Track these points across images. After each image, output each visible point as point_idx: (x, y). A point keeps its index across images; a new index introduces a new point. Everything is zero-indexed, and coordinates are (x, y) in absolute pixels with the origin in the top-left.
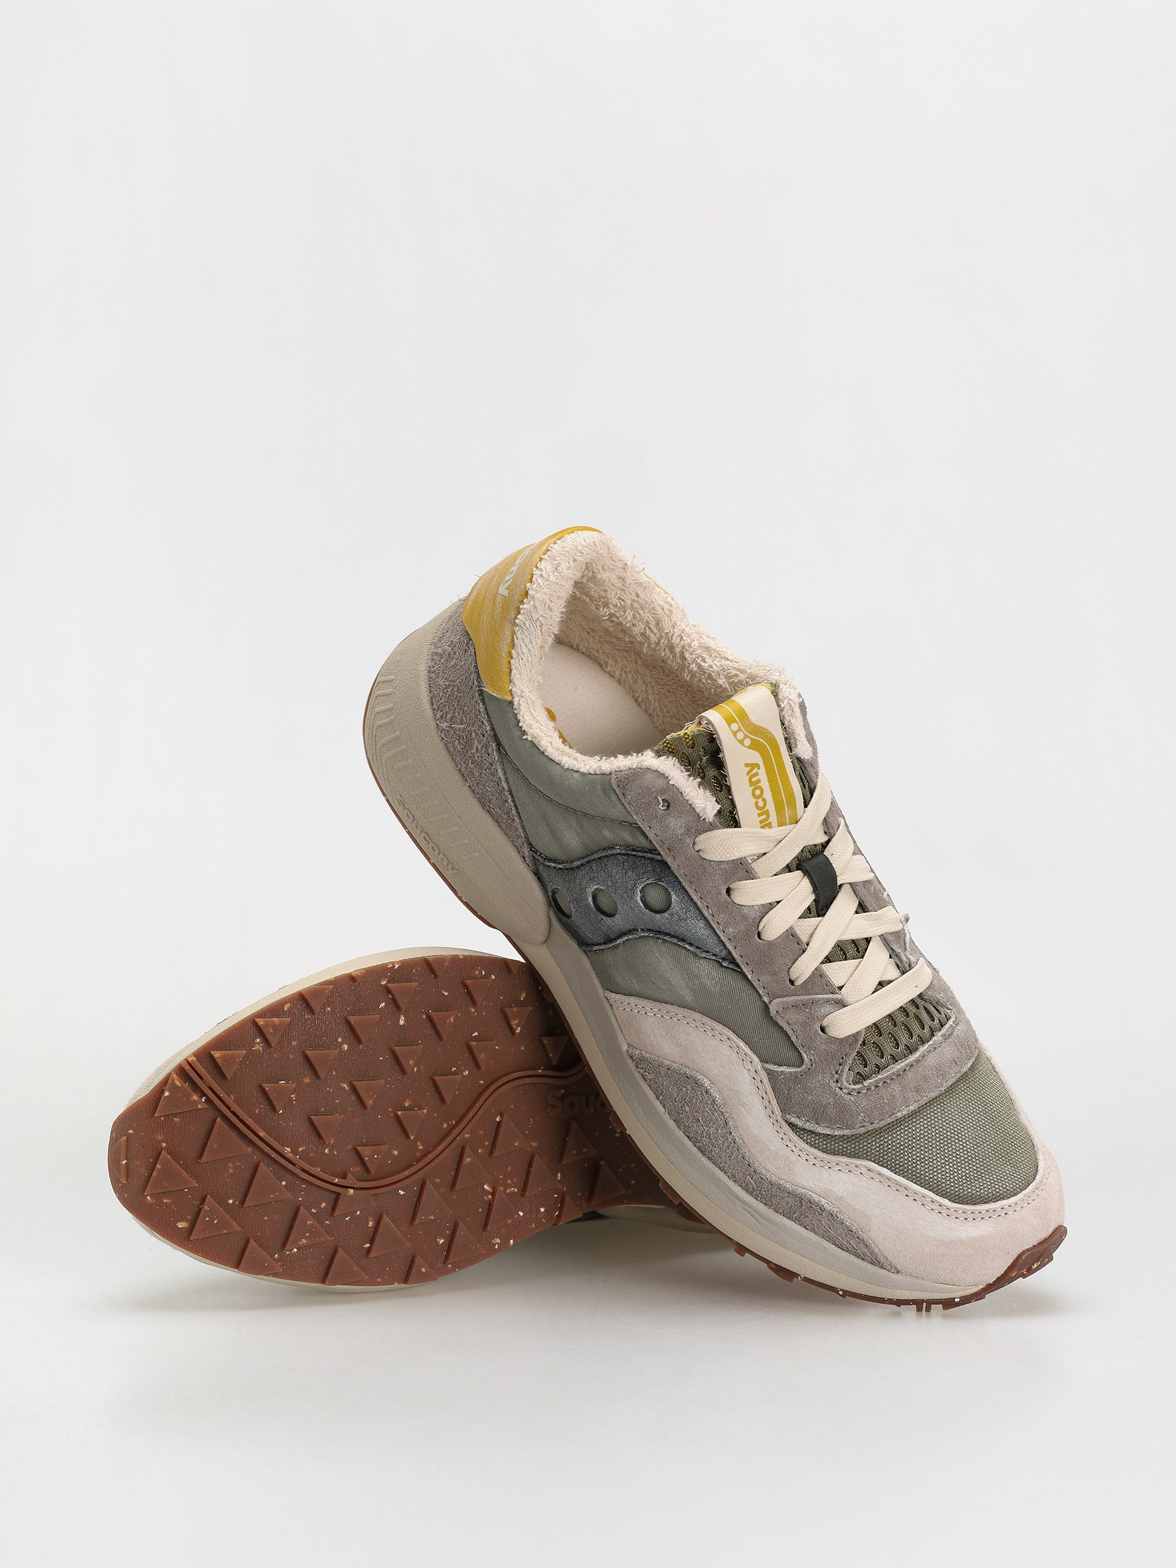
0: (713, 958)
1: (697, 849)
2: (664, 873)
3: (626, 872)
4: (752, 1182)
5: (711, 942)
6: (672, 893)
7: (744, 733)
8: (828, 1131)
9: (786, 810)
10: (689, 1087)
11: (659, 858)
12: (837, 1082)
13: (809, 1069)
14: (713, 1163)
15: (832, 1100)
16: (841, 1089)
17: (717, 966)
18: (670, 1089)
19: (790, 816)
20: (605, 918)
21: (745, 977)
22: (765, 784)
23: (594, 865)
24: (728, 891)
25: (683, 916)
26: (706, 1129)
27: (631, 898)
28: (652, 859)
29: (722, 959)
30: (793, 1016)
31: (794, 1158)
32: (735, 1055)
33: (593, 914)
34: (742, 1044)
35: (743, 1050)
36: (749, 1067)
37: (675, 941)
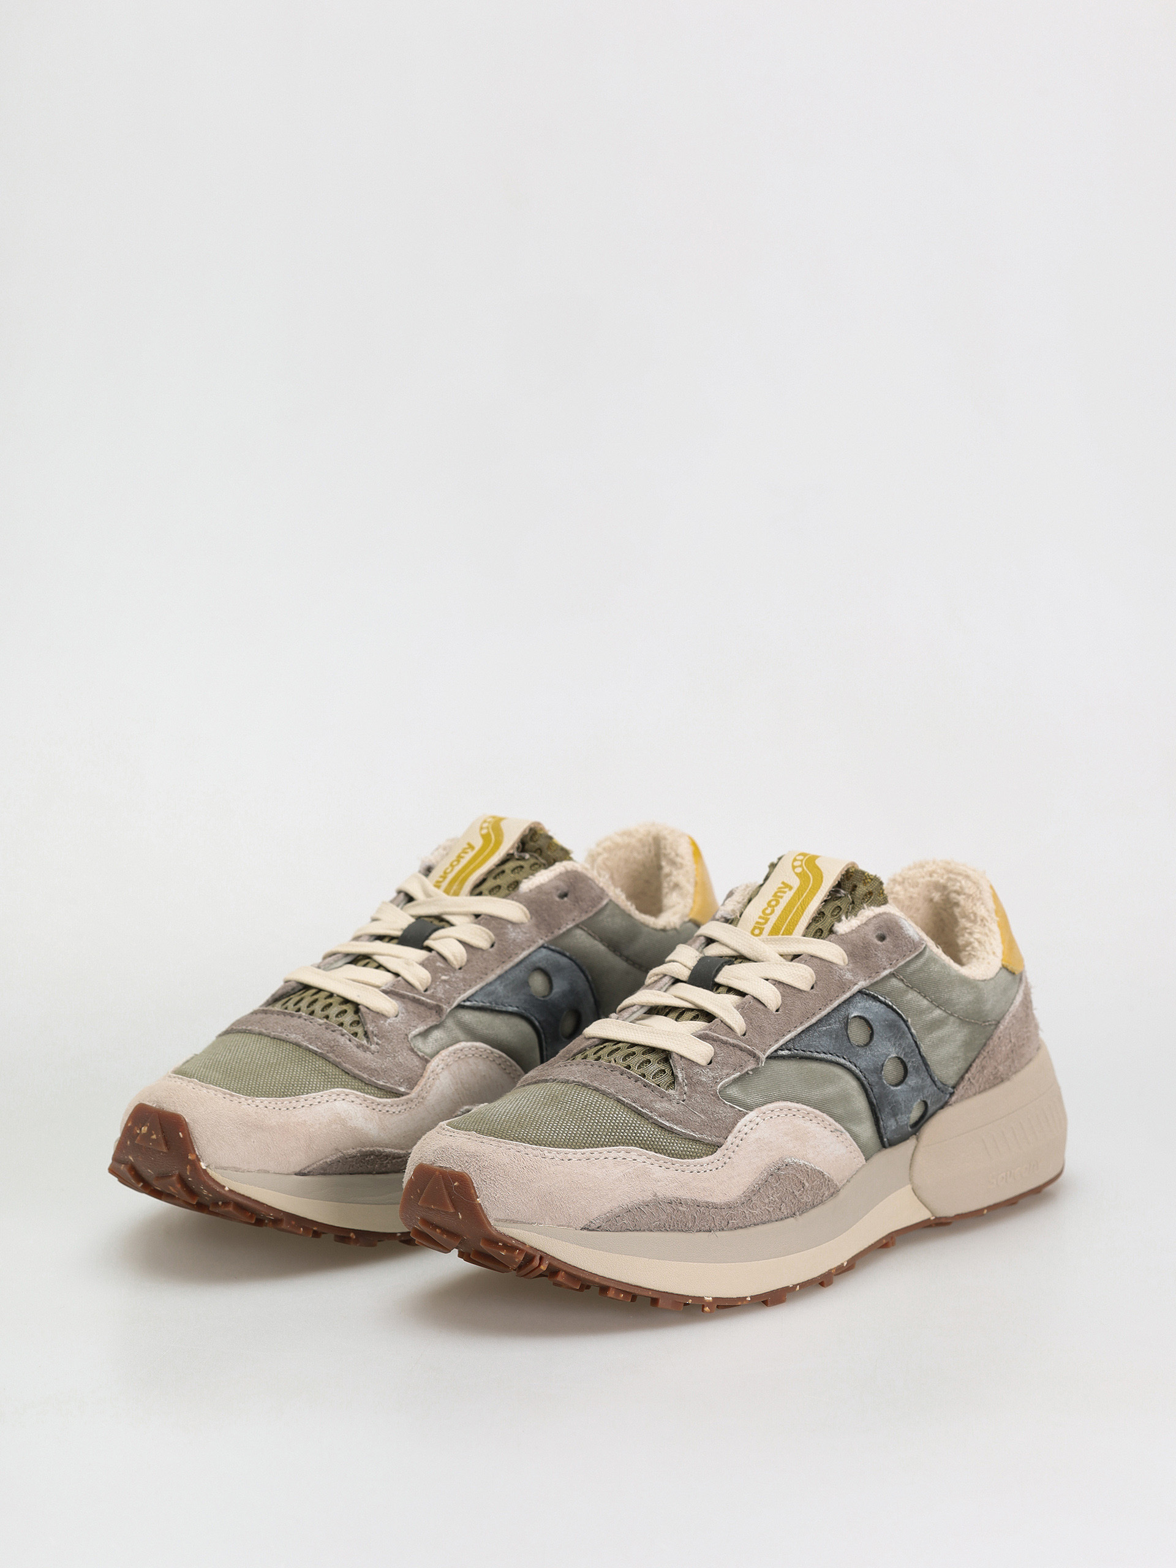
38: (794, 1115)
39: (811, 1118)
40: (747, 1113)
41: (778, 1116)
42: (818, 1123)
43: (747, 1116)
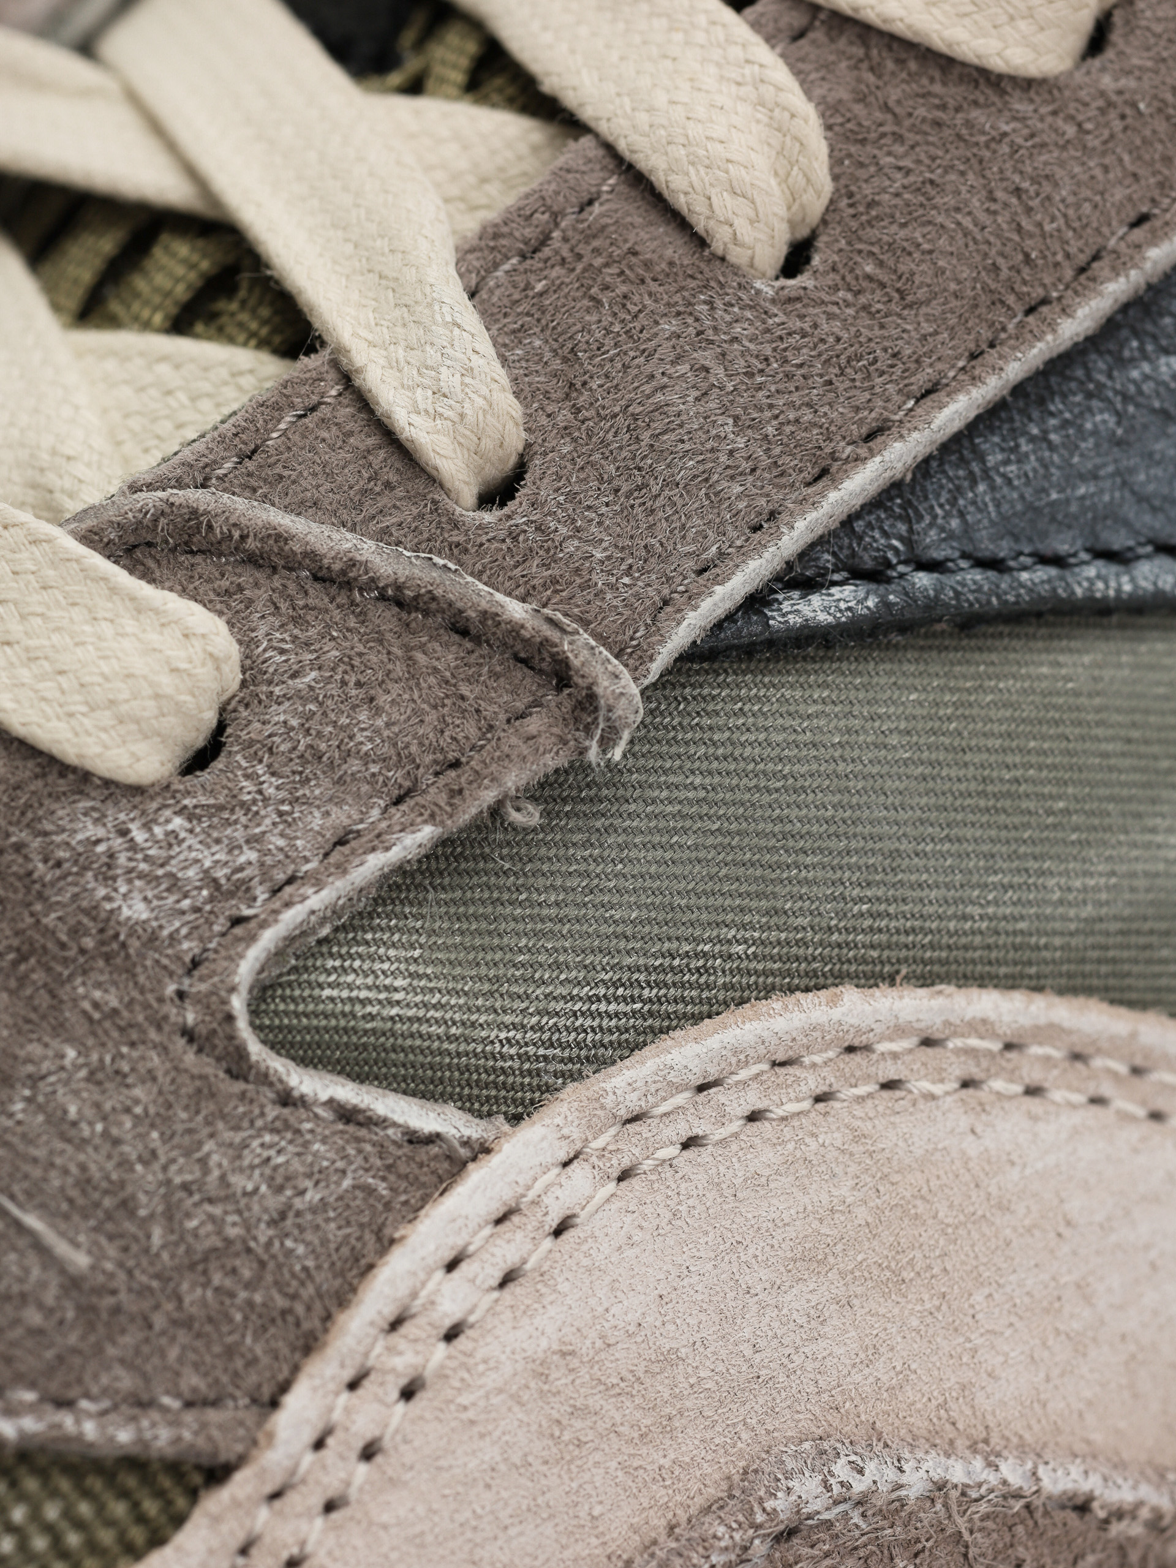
38: (889, 1085)
39: (1035, 1076)
40: (482, 1150)
41: (753, 1117)
42: (1097, 1101)
43: (477, 1175)
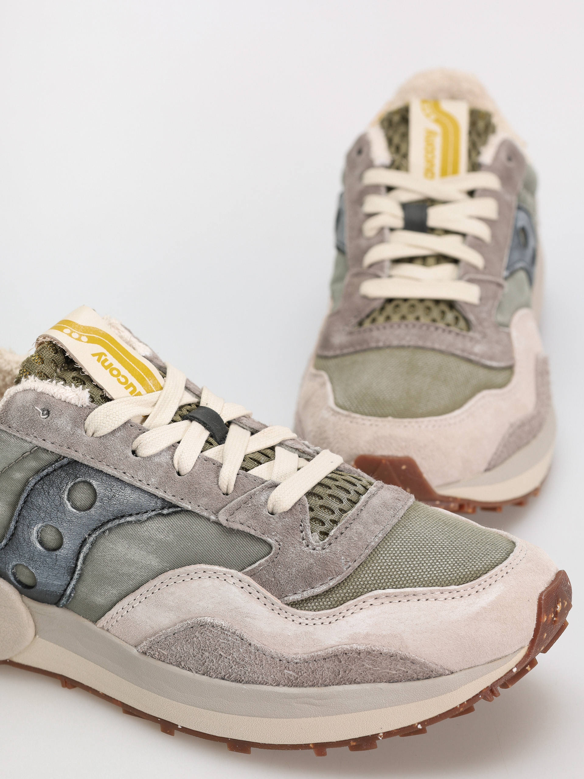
0: (154, 513)
1: (91, 434)
2: (76, 470)
3: (49, 493)
4: (291, 673)
5: (145, 501)
6: (91, 481)
7: (77, 333)
8: (324, 588)
9: (148, 380)
10: (197, 634)
11: (65, 461)
12: (308, 546)
13: (279, 549)
14: (253, 683)
15: (312, 561)
16: (314, 549)
17: (161, 519)
18: (185, 649)
19: (154, 385)
20: (57, 553)
21: (187, 511)
22: (116, 364)
23: (24, 512)
24: (134, 452)
25: (110, 494)
26: (230, 657)
27: (64, 512)
28: (61, 467)
29: (161, 509)
30: (241, 516)
31: (311, 628)
32: (217, 581)
33: (48, 557)
34: (217, 568)
35: (220, 571)
36: (232, 580)
37: (117, 522)
